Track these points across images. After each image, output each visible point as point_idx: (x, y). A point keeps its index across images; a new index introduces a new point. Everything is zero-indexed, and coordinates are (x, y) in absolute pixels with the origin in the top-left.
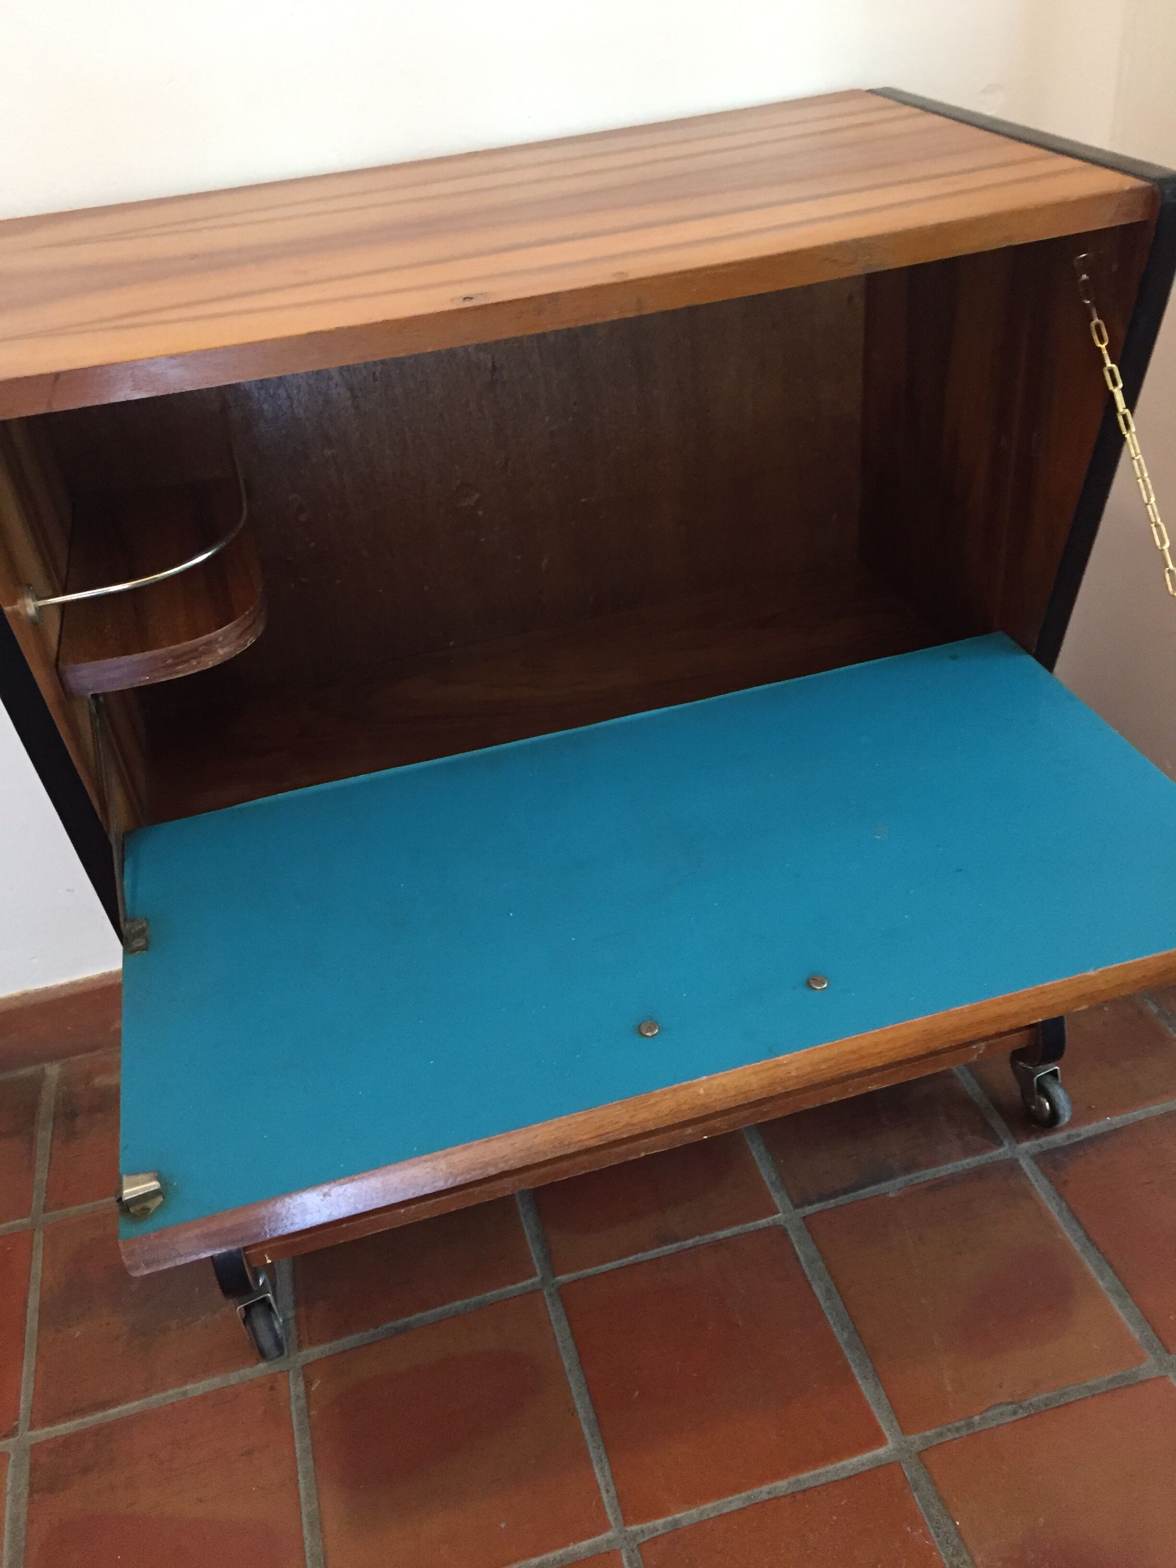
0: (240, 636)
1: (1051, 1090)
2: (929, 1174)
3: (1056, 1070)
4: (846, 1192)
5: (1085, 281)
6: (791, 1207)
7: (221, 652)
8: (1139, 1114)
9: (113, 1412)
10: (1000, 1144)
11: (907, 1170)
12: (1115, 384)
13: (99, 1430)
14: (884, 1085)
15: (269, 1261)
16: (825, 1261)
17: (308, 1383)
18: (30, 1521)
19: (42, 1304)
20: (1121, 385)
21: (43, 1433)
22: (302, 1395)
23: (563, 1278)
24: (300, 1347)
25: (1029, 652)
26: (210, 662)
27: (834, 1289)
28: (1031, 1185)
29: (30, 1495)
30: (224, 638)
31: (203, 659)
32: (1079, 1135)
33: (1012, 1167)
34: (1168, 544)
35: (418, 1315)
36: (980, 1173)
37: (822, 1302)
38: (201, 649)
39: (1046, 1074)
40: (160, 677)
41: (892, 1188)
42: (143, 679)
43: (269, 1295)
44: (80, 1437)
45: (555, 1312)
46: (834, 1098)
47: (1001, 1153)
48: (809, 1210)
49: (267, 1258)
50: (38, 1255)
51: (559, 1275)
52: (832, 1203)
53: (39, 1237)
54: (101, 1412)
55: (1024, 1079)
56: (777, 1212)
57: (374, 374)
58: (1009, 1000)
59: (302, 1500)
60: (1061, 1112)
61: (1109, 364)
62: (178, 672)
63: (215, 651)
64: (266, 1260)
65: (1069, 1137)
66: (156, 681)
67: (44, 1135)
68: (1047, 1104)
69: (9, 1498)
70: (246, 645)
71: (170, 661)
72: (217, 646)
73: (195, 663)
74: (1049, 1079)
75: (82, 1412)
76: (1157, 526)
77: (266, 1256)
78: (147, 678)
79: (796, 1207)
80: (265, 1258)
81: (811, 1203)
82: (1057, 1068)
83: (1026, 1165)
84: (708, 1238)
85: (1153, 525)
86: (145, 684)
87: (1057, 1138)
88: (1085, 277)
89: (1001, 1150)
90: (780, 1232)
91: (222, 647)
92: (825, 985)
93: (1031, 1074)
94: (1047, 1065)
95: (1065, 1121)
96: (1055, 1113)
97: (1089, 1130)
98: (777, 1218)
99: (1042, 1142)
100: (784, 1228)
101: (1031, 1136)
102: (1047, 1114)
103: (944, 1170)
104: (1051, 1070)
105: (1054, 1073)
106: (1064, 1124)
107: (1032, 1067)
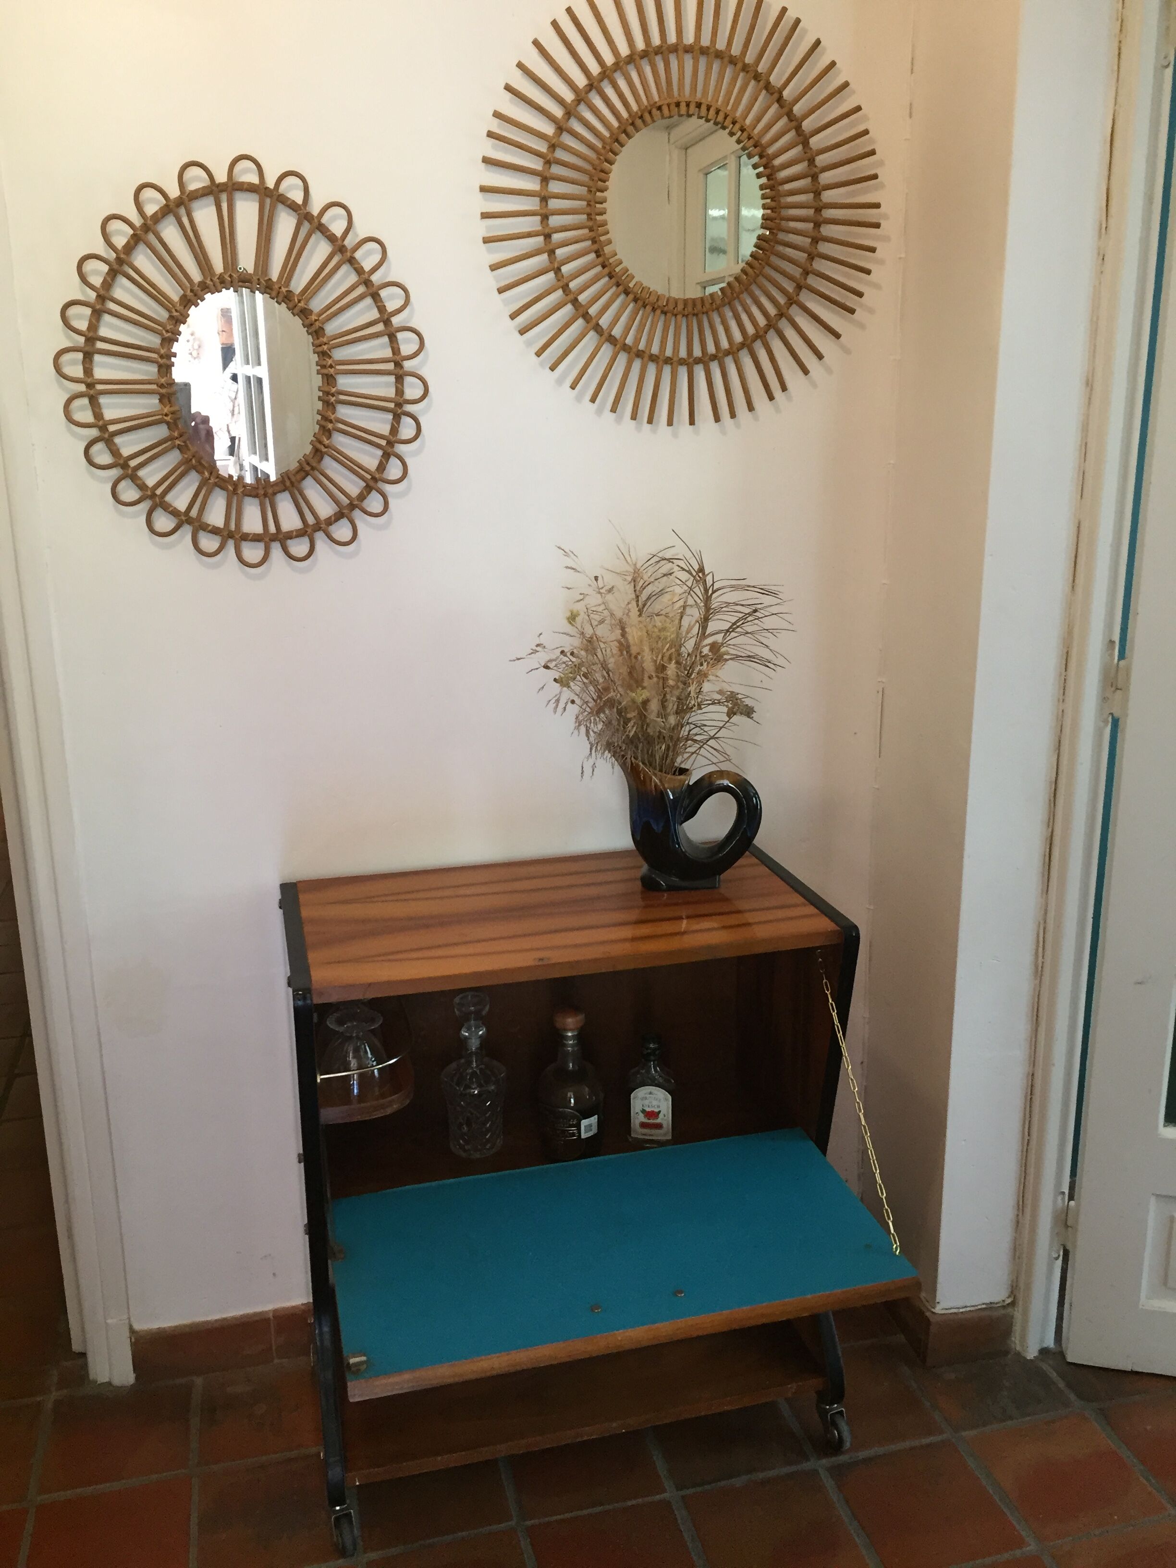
1: (838, 1423)
2: (761, 1475)
3: (842, 1410)
4: (710, 1482)
5: (821, 962)
6: (674, 1490)
8: (893, 1447)
11: (748, 1471)
12: (834, 1011)
16: (693, 1521)
19: (199, 1517)
20: (836, 1011)
23: (529, 1523)
24: (365, 1552)
25: (813, 1140)
26: (389, 1111)
27: (696, 1537)
28: (823, 1483)
32: (857, 1457)
33: (815, 1473)
34: (857, 1089)
35: (438, 1539)
36: (794, 1477)
39: (836, 1412)
41: (738, 1482)
43: (352, 1511)
45: (525, 1544)
47: (807, 1466)
48: (685, 1492)
49: (357, 1481)
51: (528, 1520)
52: (701, 1489)
55: (823, 1414)
56: (666, 1492)
60: (844, 1438)
61: (830, 1001)
62: (375, 1115)
64: (356, 1483)
65: (850, 1458)
67: (195, 1421)
68: (836, 1433)
74: (838, 1416)
76: (851, 1079)
77: (357, 1479)
79: (677, 1490)
80: (355, 1480)
81: (686, 1488)
83: (823, 1473)
84: (622, 1504)
87: (843, 1458)
88: (820, 960)
89: (808, 1463)
90: (667, 1504)
92: (683, 1295)
93: (827, 1411)
94: (836, 1405)
95: (848, 1445)
96: (841, 1440)
97: (862, 1454)
98: (666, 1495)
99: (834, 1460)
100: (669, 1502)
101: (826, 1455)
102: (837, 1440)
103: (771, 1473)
104: (839, 1410)
105: (841, 1413)
106: (846, 1448)
107: (827, 1407)
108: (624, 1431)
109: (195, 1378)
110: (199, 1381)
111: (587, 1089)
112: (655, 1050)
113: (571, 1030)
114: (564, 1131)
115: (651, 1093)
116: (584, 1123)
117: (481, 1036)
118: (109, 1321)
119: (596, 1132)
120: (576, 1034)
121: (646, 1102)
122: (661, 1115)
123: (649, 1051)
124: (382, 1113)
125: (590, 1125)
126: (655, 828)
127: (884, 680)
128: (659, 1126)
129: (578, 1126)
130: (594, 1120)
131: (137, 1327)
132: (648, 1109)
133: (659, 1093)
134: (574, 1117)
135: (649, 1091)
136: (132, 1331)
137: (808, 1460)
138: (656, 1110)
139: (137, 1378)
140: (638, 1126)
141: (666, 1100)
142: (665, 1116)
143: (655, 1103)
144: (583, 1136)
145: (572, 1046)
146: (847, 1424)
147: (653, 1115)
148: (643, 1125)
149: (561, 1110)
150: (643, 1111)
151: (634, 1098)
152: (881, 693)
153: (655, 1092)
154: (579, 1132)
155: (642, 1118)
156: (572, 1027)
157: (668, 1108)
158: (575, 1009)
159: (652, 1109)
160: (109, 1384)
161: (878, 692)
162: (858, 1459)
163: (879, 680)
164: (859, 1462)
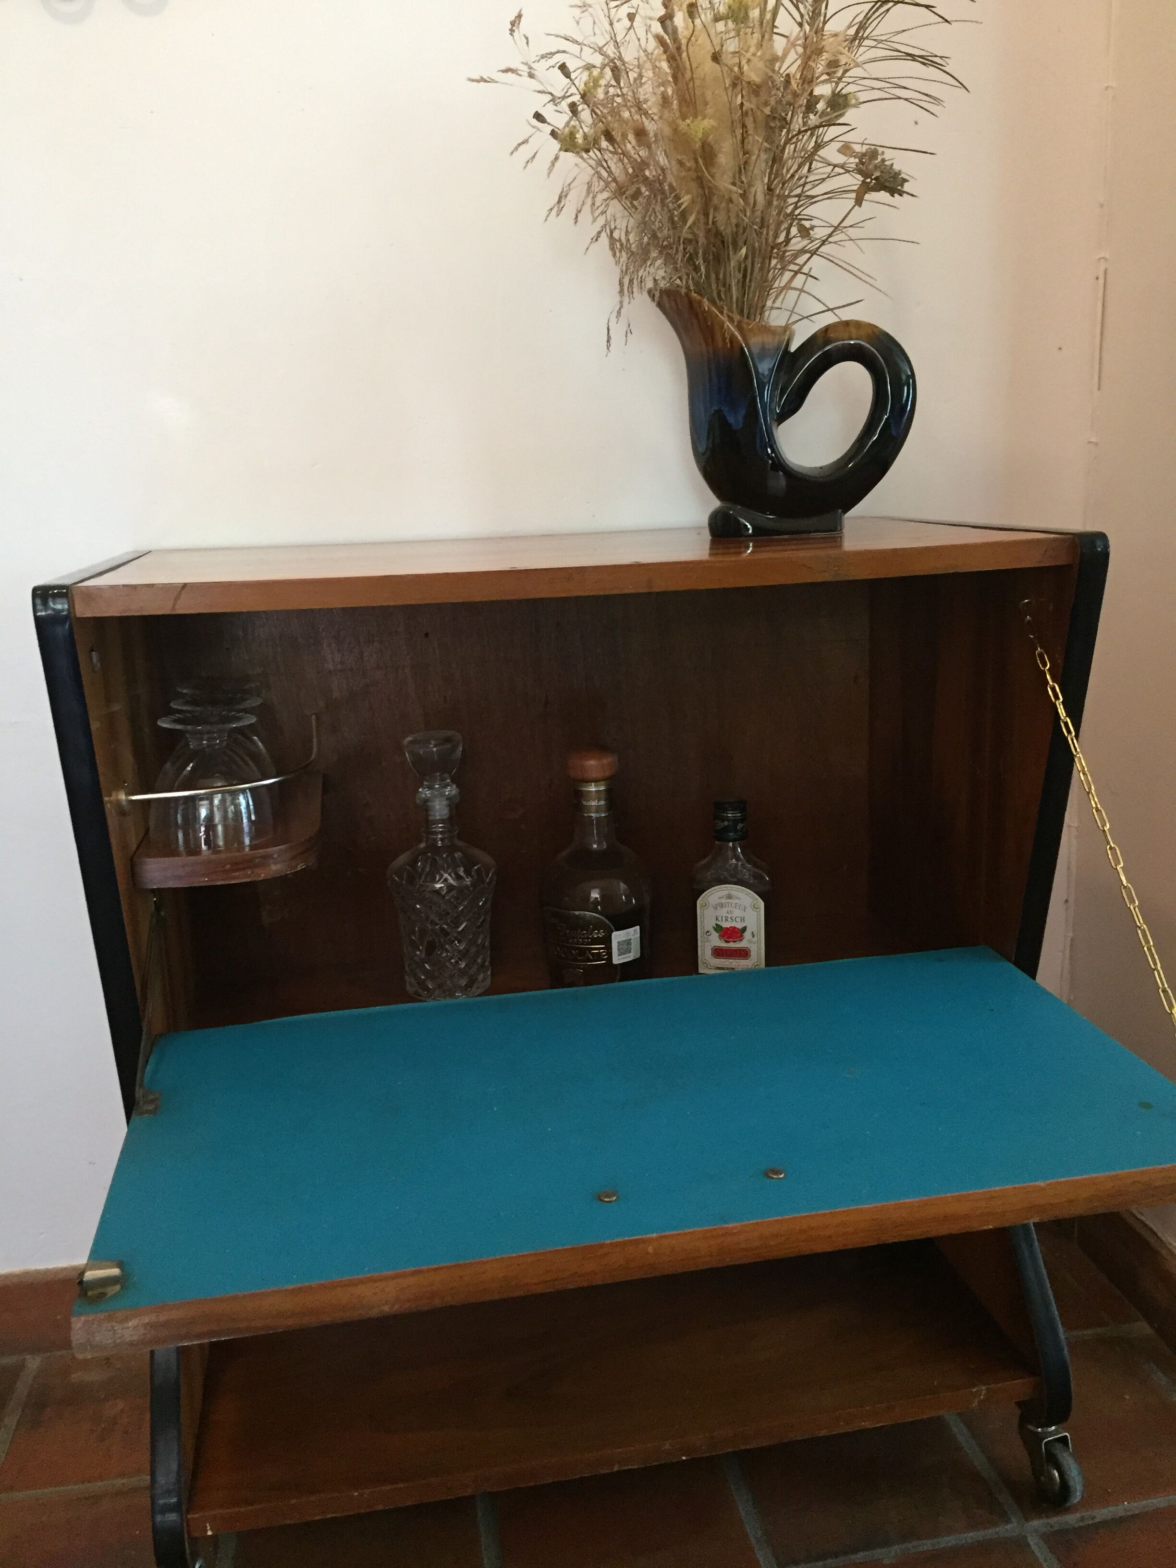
0: (293, 858)
1: (1060, 1457)
2: (927, 1545)
3: (1066, 1436)
4: (836, 1555)
5: (1029, 621)
6: (775, 1565)
7: (274, 868)
8: (1159, 1502)
10: (1008, 1521)
11: (905, 1537)
12: (1057, 698)
14: (878, 1423)
15: (210, 1533)
20: (1062, 698)
25: (1010, 960)
26: (262, 875)
30: (279, 856)
31: (257, 871)
32: (1093, 1518)
33: (1021, 1544)
34: (1108, 825)
36: (984, 1548)
38: (257, 860)
39: (1055, 1439)
40: (218, 880)
41: (887, 1555)
42: (202, 879)
46: (825, 1431)
47: (1010, 1529)
49: (209, 1528)
52: (819, 1564)
55: (1032, 1442)
57: (445, 697)
58: (959, 1199)
60: (1071, 1483)
61: (1050, 681)
62: (234, 878)
63: (269, 865)
64: (207, 1532)
65: (1082, 1519)
66: (213, 883)
68: (1057, 1474)
70: (297, 868)
71: (228, 867)
72: (272, 861)
73: (249, 872)
74: (1059, 1446)
77: (208, 1525)
78: (206, 879)
79: (779, 1565)
80: (206, 1527)
81: (797, 1563)
82: (1067, 1434)
83: (1033, 1542)
85: (1094, 811)
86: (203, 884)
87: (1071, 1519)
88: (1029, 618)
89: (1009, 1527)
91: (275, 864)
92: (782, 1176)
93: (1040, 1438)
94: (1053, 1428)
95: (1077, 1497)
96: (1065, 1487)
97: (1102, 1513)
99: (1057, 1521)
101: (1040, 1513)
102: (1057, 1488)
103: (947, 1541)
104: (1061, 1435)
105: (1064, 1440)
106: (1076, 1501)
107: (1040, 1429)
108: (684, 1458)
109: (28, 1357)
110: (34, 1363)
111: (623, 886)
112: (736, 821)
113: (596, 781)
114: (582, 952)
115: (729, 897)
116: (618, 937)
117: (449, 798)
119: (638, 955)
120: (602, 788)
121: (723, 912)
122: (747, 935)
123: (726, 823)
124: (249, 876)
125: (628, 942)
126: (731, 420)
127: (1107, 256)
128: (744, 953)
129: (607, 941)
130: (633, 933)
132: (726, 925)
133: (740, 895)
134: (598, 925)
135: (727, 892)
137: (1006, 1519)
138: (740, 926)
140: (708, 952)
141: (755, 908)
142: (753, 936)
143: (737, 913)
144: (617, 960)
145: (598, 809)
146: (1078, 1457)
147: (733, 934)
148: (718, 952)
149: (577, 913)
150: (718, 928)
151: (702, 906)
152: (1101, 281)
153: (734, 893)
154: (610, 954)
155: (716, 941)
156: (594, 775)
157: (758, 920)
158: (601, 748)
159: (734, 924)
161: (1097, 278)
162: (1096, 1521)
163: (1099, 257)
164: (1097, 1526)
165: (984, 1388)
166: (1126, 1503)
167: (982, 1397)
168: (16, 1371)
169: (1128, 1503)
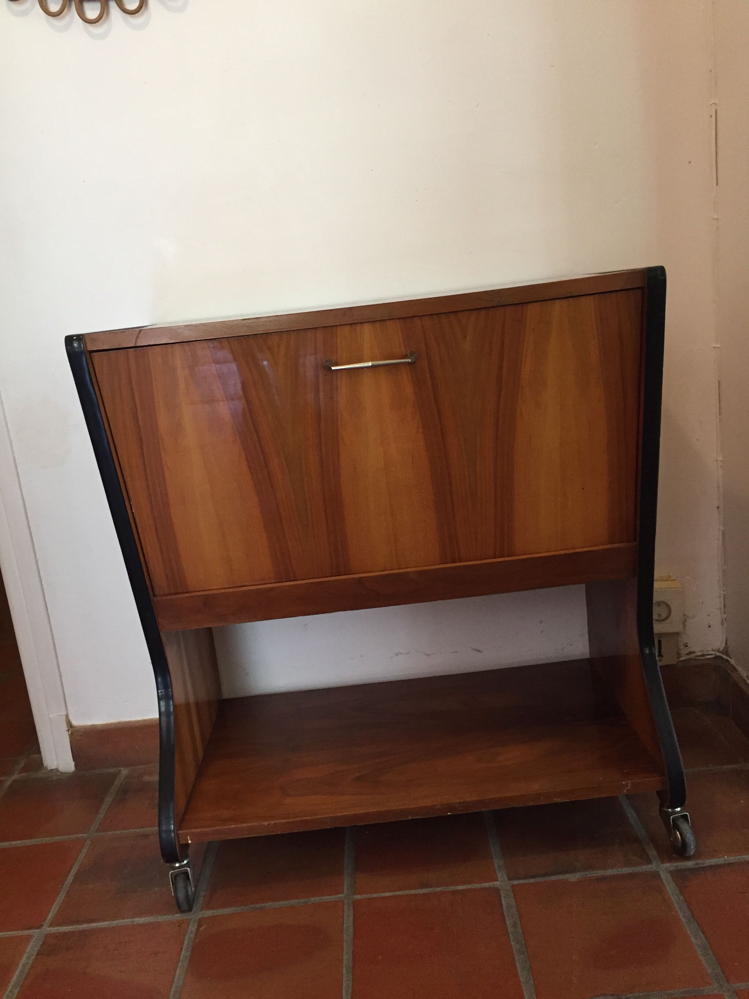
1: (682, 826)
2: (600, 873)
3: (687, 814)
4: (543, 876)
6: (506, 879)
9: (94, 925)
11: (586, 869)
13: (83, 932)
14: (565, 799)
15: (190, 842)
16: (518, 908)
17: (199, 926)
18: (32, 967)
19: (78, 871)
21: (54, 930)
22: (194, 932)
23: (358, 897)
24: (201, 909)
27: (519, 922)
28: (664, 885)
29: (37, 955)
32: (703, 864)
33: (656, 875)
35: (270, 903)
37: (509, 928)
39: (679, 816)
41: (573, 877)
43: (189, 870)
44: (72, 933)
45: (347, 912)
47: (649, 868)
48: (516, 882)
49: (189, 839)
50: (85, 850)
51: (357, 894)
52: (532, 881)
53: (88, 842)
54: (87, 924)
55: (665, 817)
56: (498, 881)
59: (175, 980)
60: (687, 841)
64: (188, 841)
65: (697, 864)
67: (108, 800)
68: (679, 836)
69: (26, 955)
74: (681, 820)
75: (77, 922)
77: (188, 837)
79: (509, 879)
81: (518, 879)
83: (665, 876)
84: (451, 888)
87: (689, 864)
89: (650, 866)
90: (496, 891)
93: (669, 815)
94: (679, 809)
95: (692, 850)
96: (684, 844)
97: (709, 861)
98: (497, 884)
99: (680, 864)
100: (499, 890)
101: (670, 859)
102: (680, 844)
103: (609, 872)
104: (683, 814)
105: (685, 817)
106: (692, 853)
107: (670, 810)
108: (449, 814)
109: (122, 769)
110: (124, 772)
118: (51, 716)
127: (716, 102)
131: (76, 722)
136: (70, 725)
137: (649, 862)
139: (76, 766)
152: (714, 116)
160: (57, 770)
161: (711, 116)
162: (705, 865)
163: (711, 103)
164: (704, 869)
165: (630, 782)
166: (726, 857)
167: (629, 787)
168: (114, 776)
169: (727, 857)
